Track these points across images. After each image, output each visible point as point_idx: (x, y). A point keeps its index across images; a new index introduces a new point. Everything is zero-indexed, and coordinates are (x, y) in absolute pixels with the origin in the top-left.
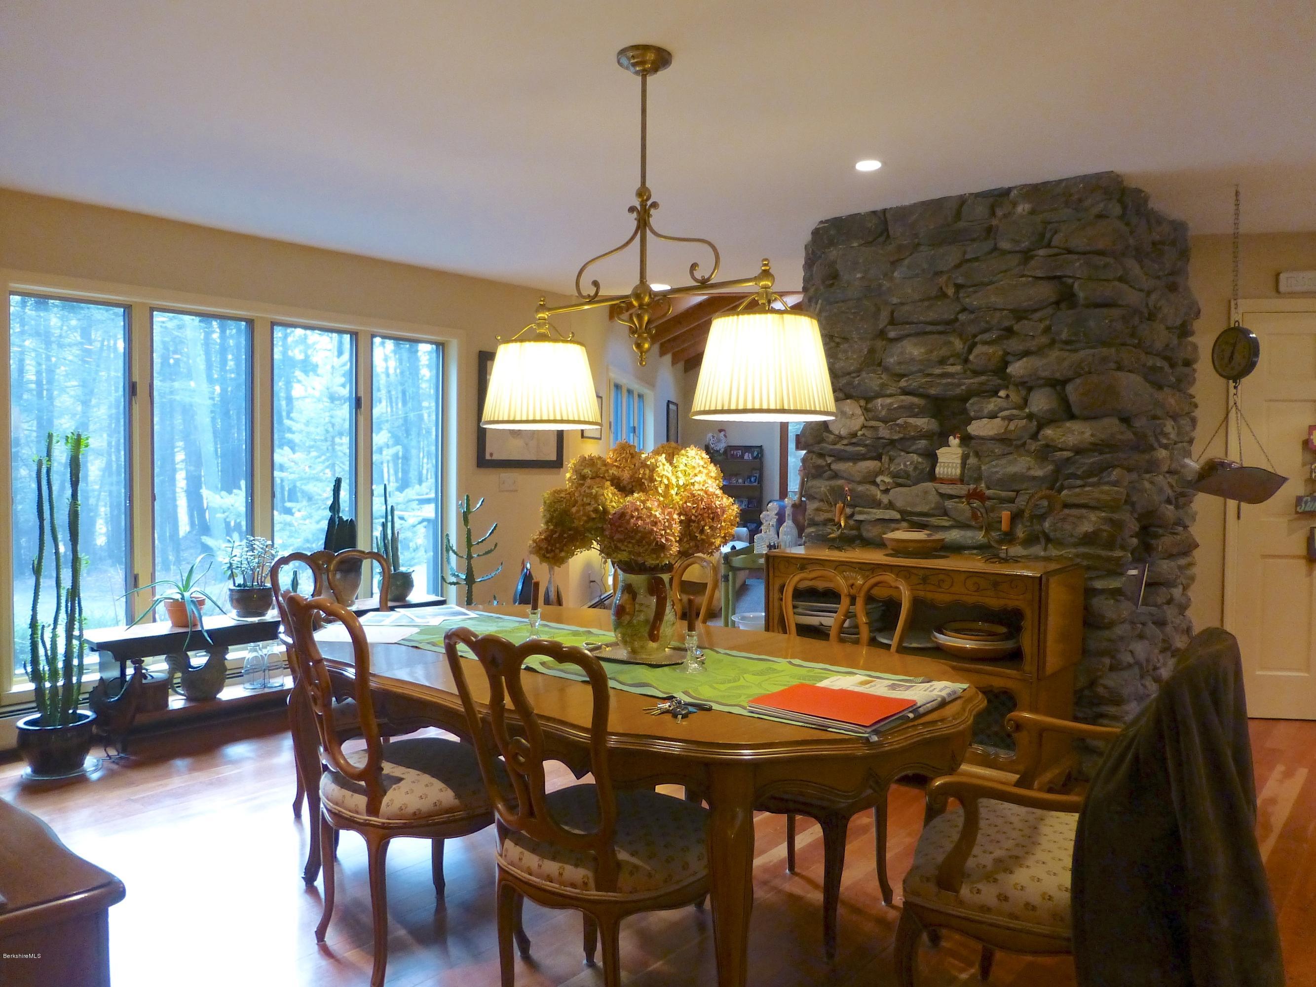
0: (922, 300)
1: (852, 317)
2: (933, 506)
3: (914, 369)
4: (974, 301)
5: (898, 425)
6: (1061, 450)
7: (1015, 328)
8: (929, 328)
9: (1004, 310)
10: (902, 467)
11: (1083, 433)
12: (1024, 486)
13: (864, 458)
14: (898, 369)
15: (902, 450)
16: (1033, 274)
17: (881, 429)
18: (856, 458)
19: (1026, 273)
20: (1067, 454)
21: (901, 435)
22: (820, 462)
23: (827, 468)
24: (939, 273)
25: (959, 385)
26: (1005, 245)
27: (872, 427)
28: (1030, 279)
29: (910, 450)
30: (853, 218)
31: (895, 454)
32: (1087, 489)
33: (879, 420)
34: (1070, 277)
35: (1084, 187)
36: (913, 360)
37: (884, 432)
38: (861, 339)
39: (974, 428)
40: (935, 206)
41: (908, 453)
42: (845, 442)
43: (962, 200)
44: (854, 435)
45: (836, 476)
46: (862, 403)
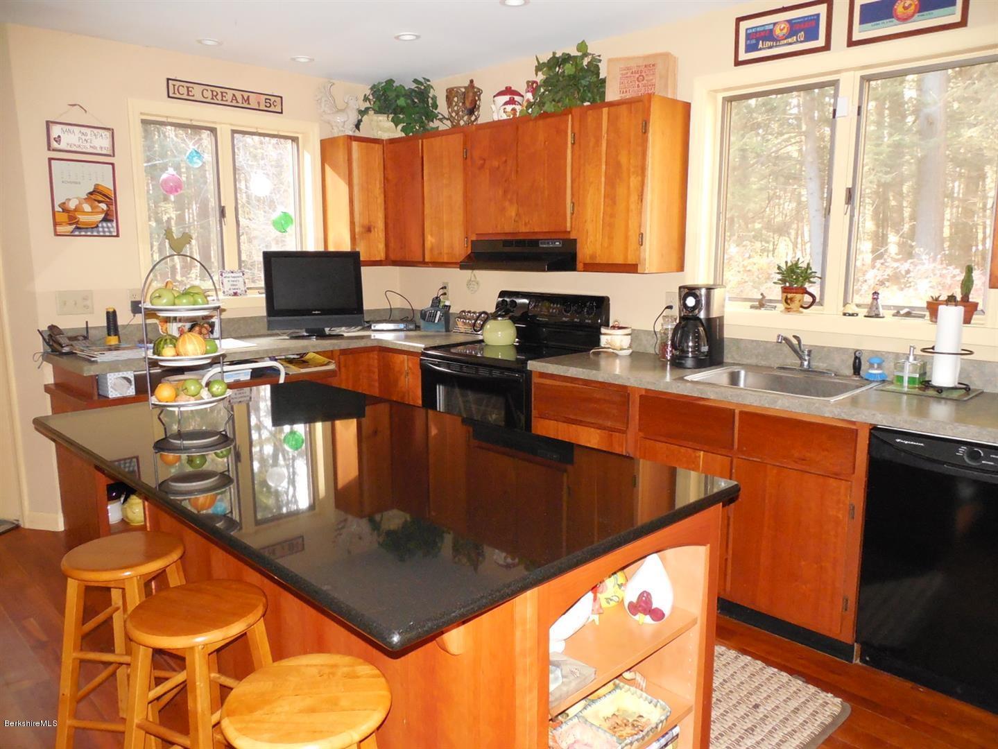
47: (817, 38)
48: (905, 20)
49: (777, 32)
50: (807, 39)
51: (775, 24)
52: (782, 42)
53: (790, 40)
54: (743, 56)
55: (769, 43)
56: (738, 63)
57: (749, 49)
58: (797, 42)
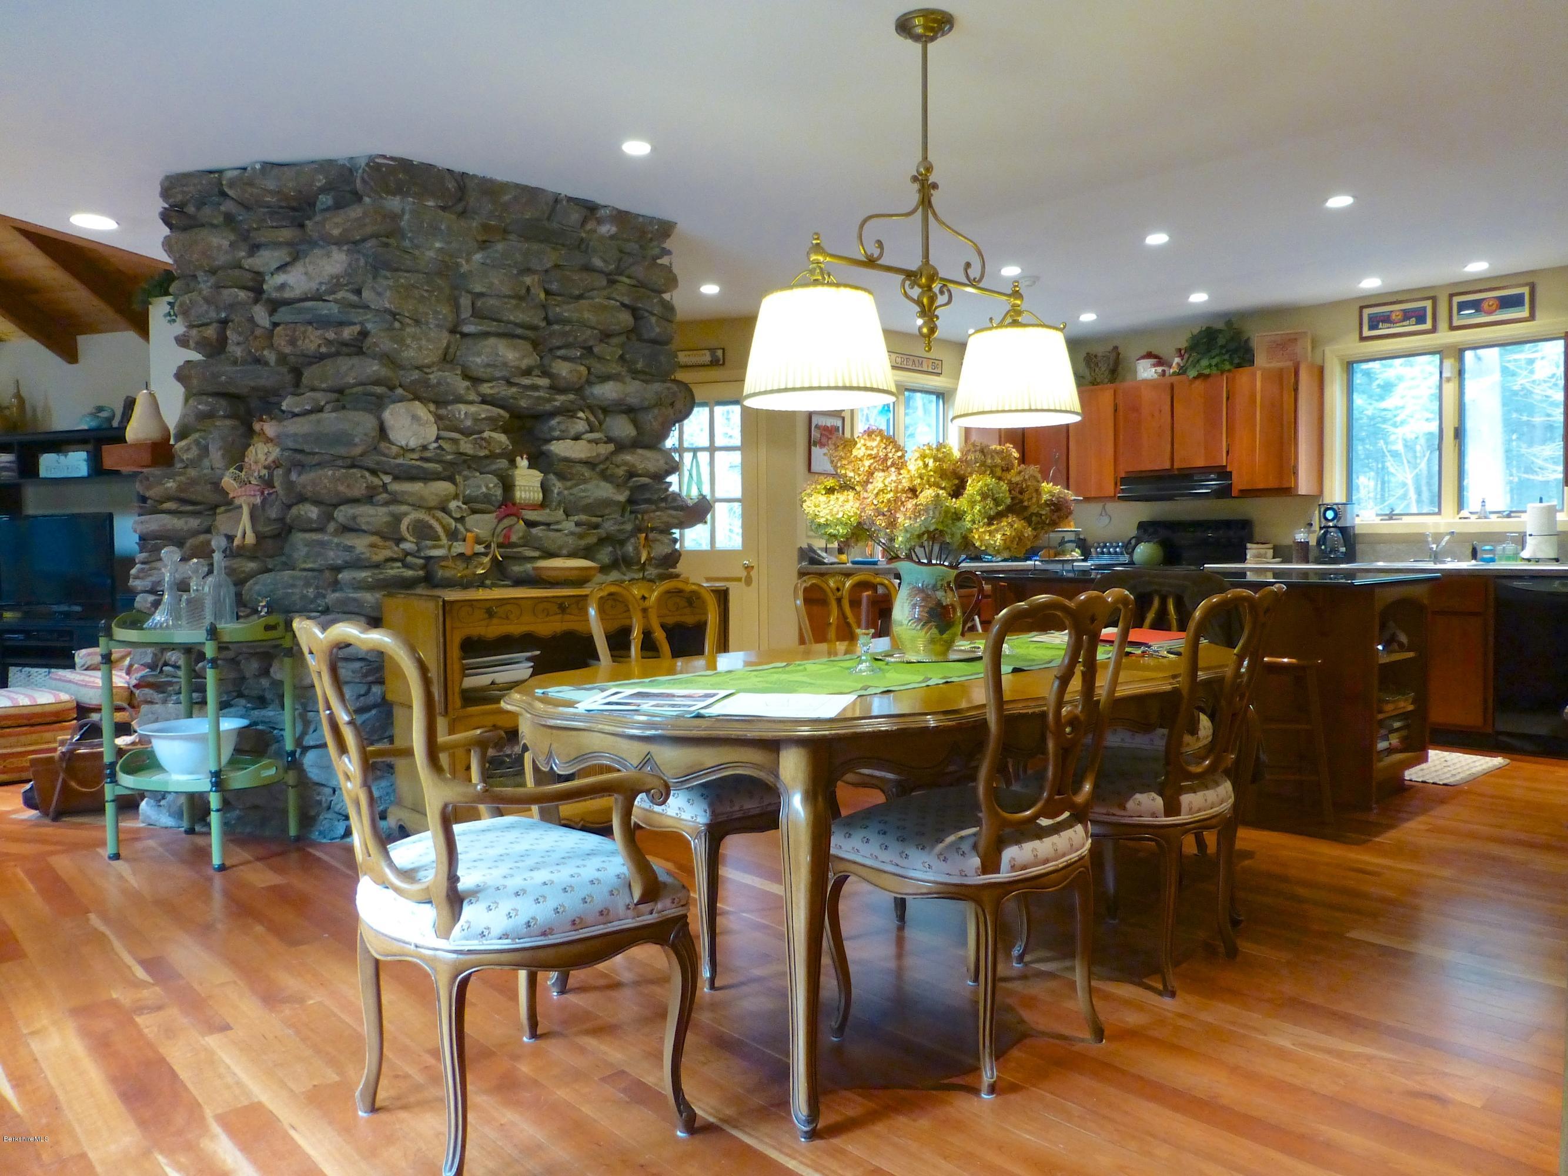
0: (509, 297)
1: (426, 294)
2: (521, 534)
3: (498, 374)
4: (567, 311)
5: (482, 439)
6: (640, 476)
7: (596, 350)
8: (519, 331)
9: (595, 328)
10: (484, 489)
11: (658, 460)
12: (607, 511)
13: (437, 477)
14: (480, 373)
15: (476, 470)
16: (621, 300)
17: (462, 443)
18: (426, 477)
19: (614, 295)
20: (646, 480)
21: (487, 452)
22: (376, 481)
23: (381, 490)
24: (528, 271)
25: (549, 400)
26: (597, 262)
27: (450, 439)
28: (618, 303)
29: (487, 469)
30: (428, 167)
31: (470, 475)
32: (658, 513)
33: (462, 433)
34: (647, 311)
35: (657, 229)
36: (505, 364)
37: (467, 446)
38: (438, 326)
39: (560, 448)
40: (531, 194)
41: (484, 473)
42: (416, 456)
43: (557, 199)
44: (425, 448)
45: (395, 499)
46: (432, 407)
47: (1425, 323)
48: (1490, 313)
49: (1394, 317)
50: (1418, 323)
51: (1391, 312)
52: (1398, 325)
53: (1404, 323)
54: (1366, 333)
55: (1389, 325)
56: (1363, 339)
57: (1372, 327)
58: (1409, 325)
